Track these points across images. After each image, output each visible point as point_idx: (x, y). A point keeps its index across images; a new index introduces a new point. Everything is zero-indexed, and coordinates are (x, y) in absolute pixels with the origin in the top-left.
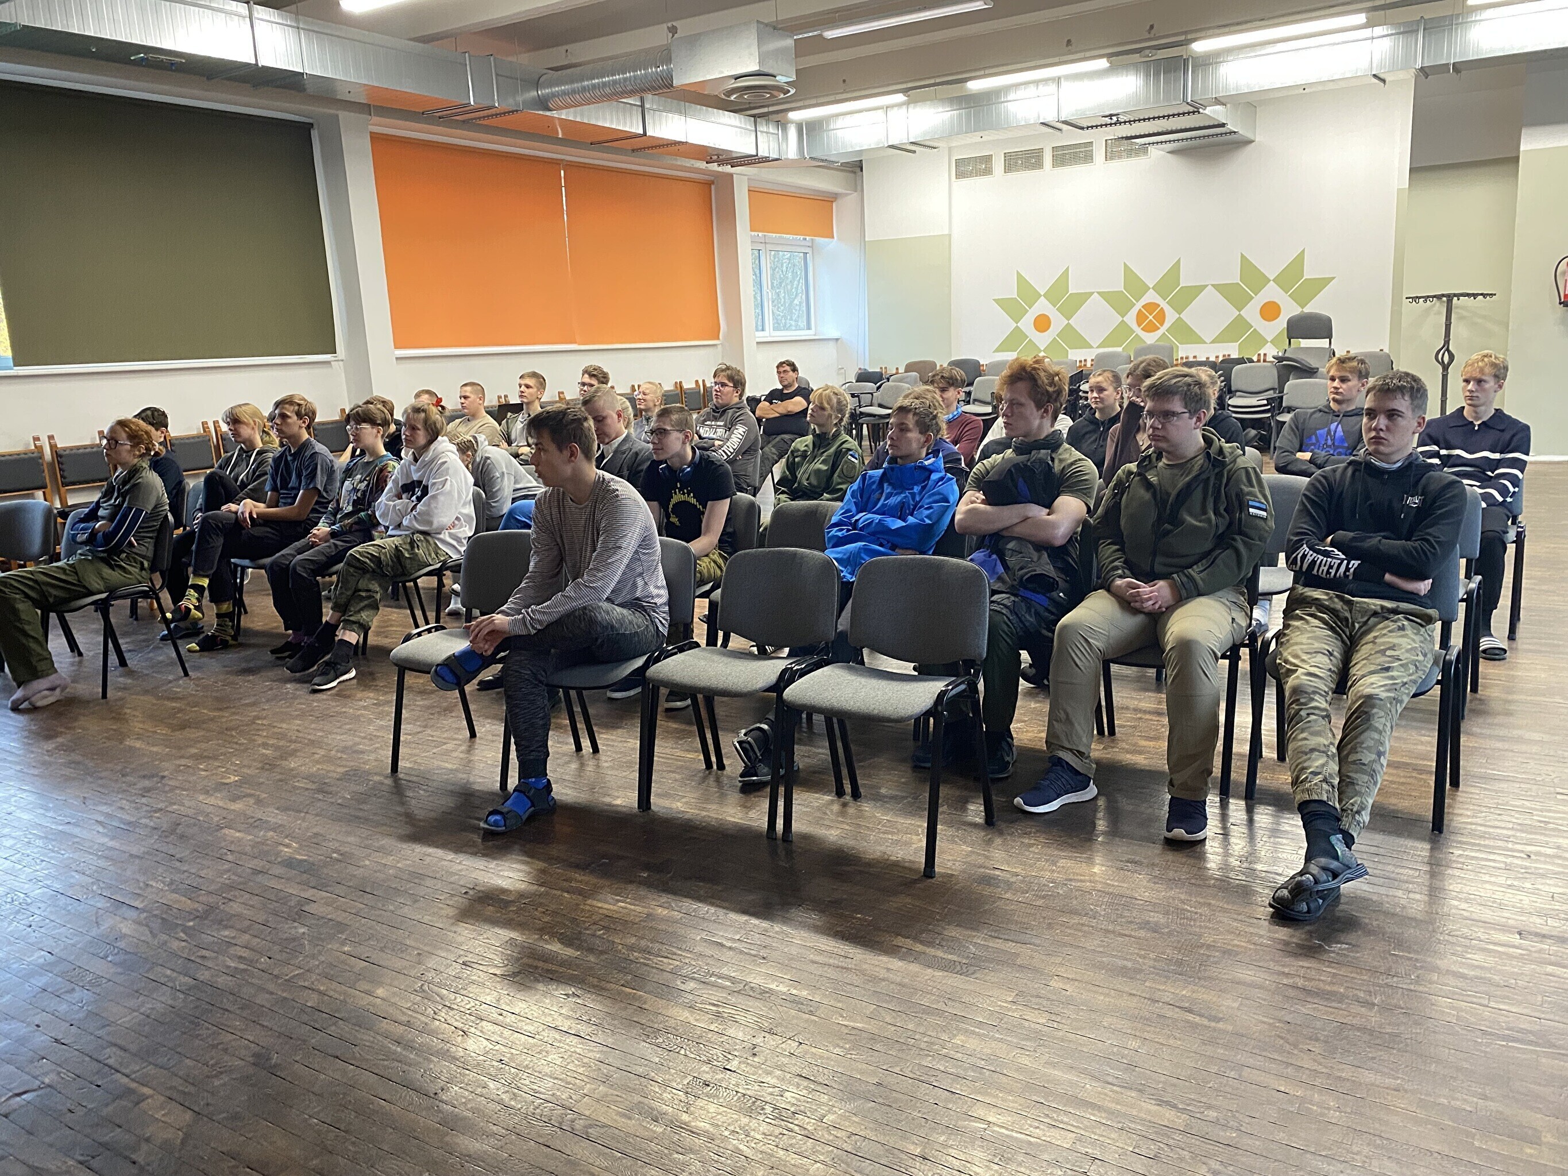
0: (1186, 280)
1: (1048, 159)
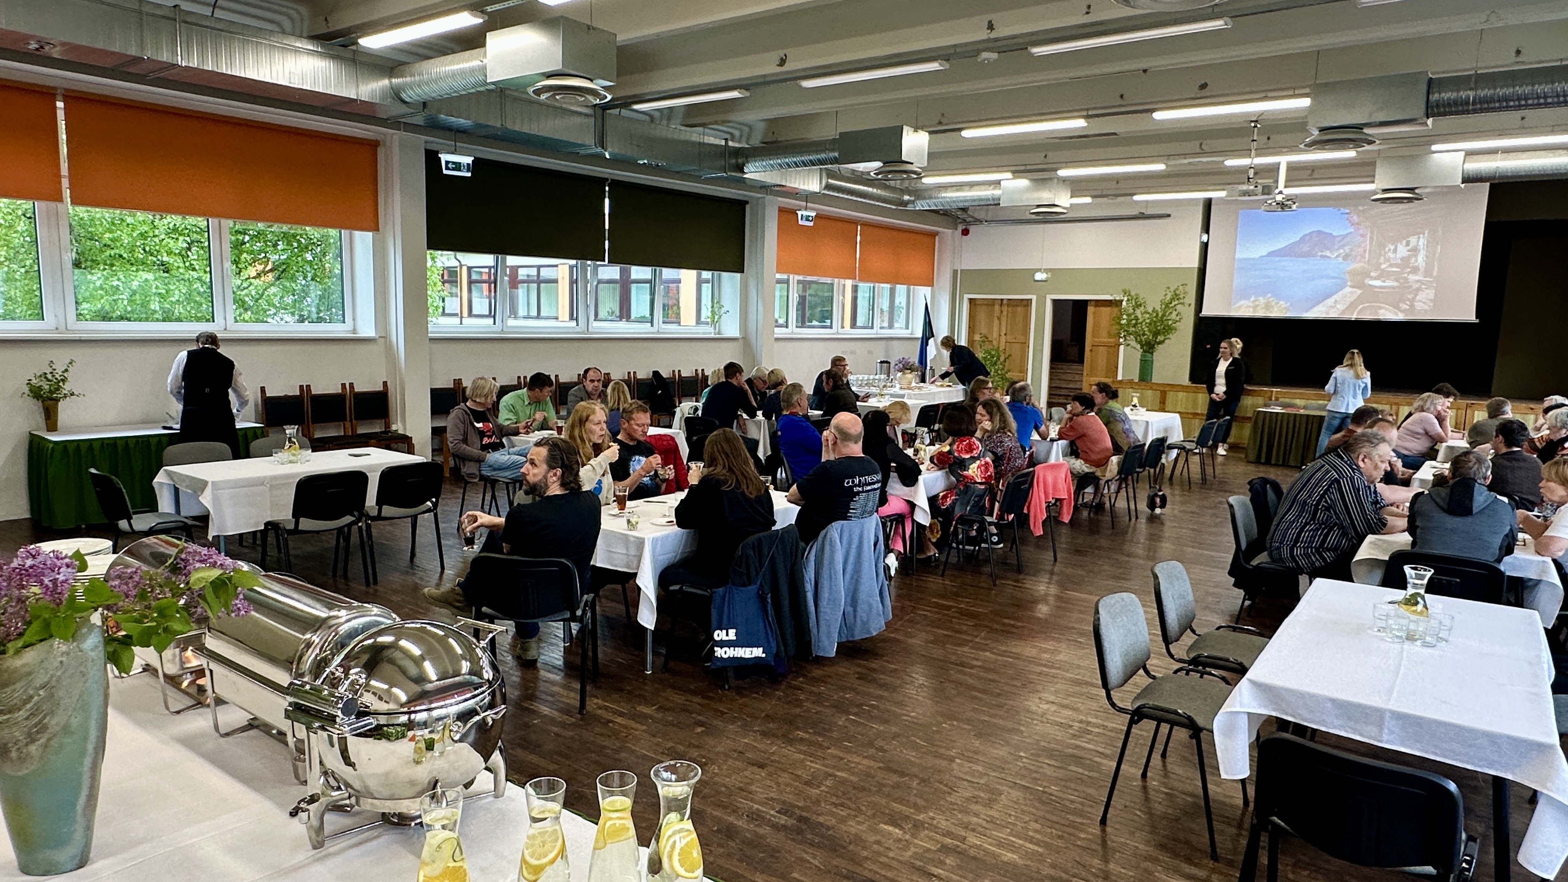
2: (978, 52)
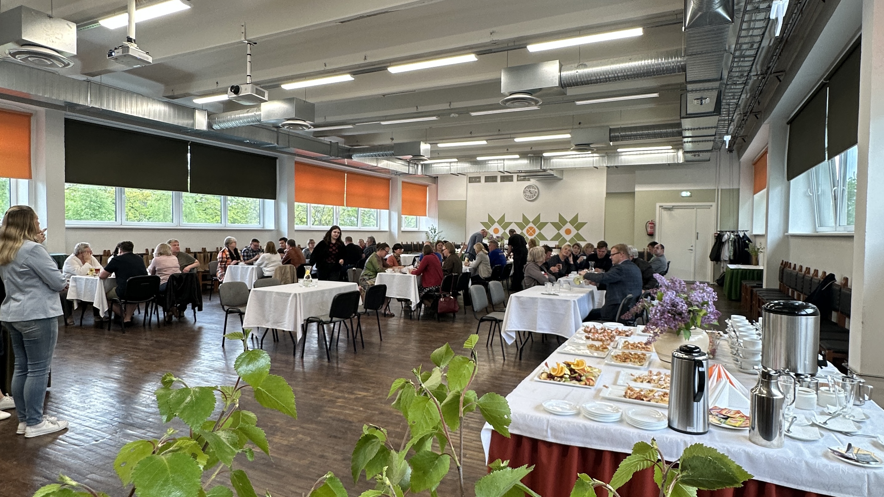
0: (542, 220)
1: (499, 179)
2: (450, 114)
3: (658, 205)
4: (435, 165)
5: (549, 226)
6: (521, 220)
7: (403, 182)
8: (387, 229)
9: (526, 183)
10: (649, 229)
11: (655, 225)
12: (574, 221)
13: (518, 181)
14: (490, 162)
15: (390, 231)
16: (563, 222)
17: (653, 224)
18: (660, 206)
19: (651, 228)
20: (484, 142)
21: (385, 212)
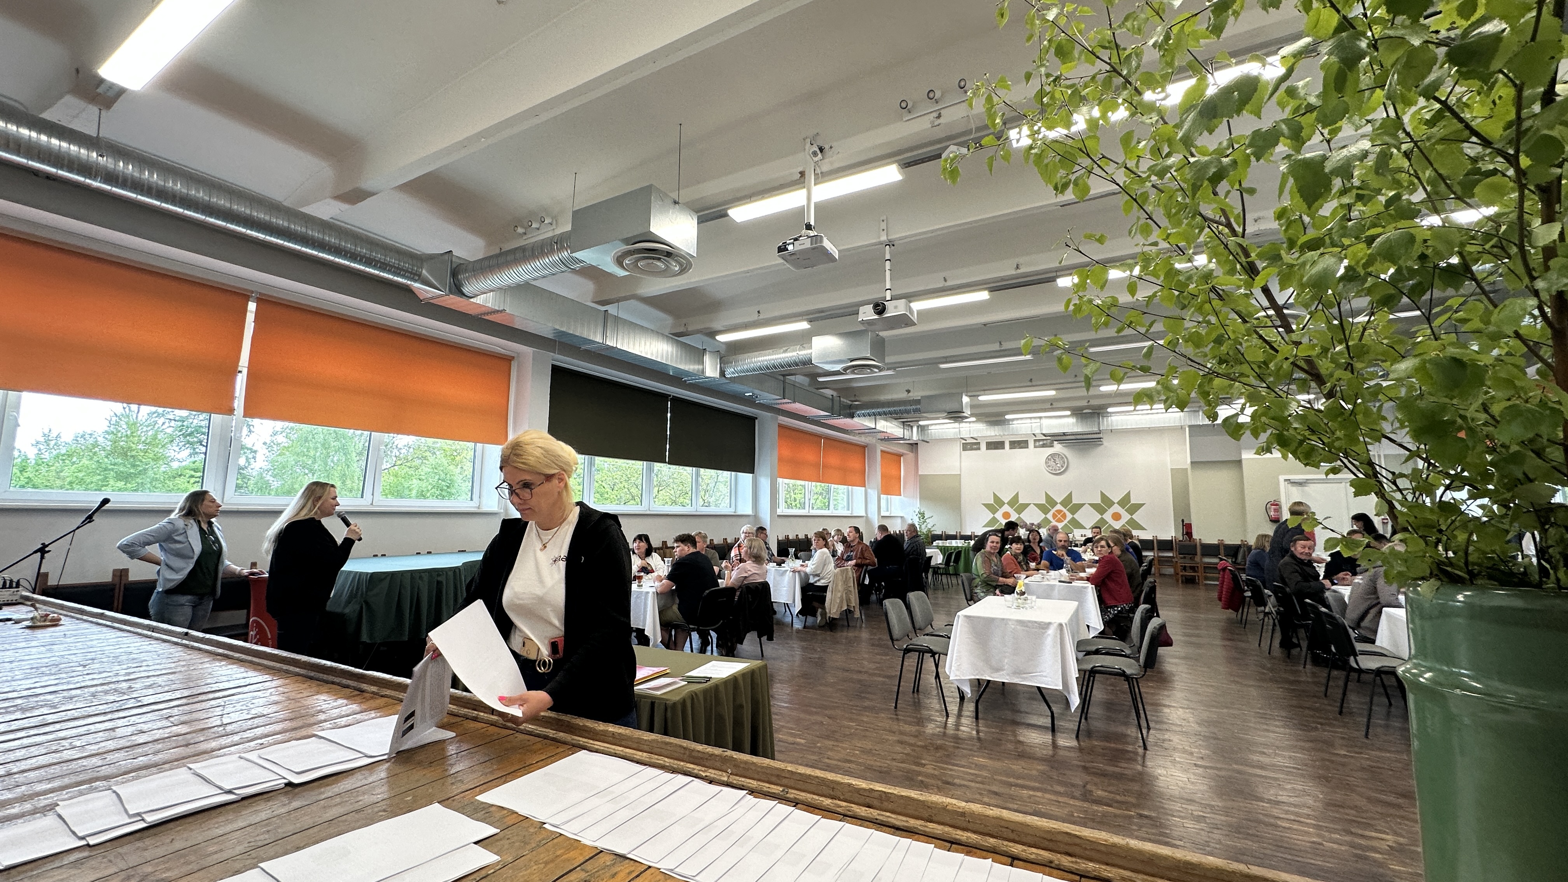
0: (1075, 501)
1: (1007, 445)
3: (1282, 478)
4: (933, 427)
5: (1087, 509)
6: (1043, 501)
7: (882, 451)
8: (863, 514)
9: (1049, 451)
10: (1272, 513)
11: (1281, 508)
12: (1124, 501)
13: (1035, 447)
14: (1015, 422)
15: (867, 517)
16: (1107, 502)
17: (1277, 505)
18: (1286, 480)
19: (1275, 510)
20: (1053, 393)
21: (859, 491)
